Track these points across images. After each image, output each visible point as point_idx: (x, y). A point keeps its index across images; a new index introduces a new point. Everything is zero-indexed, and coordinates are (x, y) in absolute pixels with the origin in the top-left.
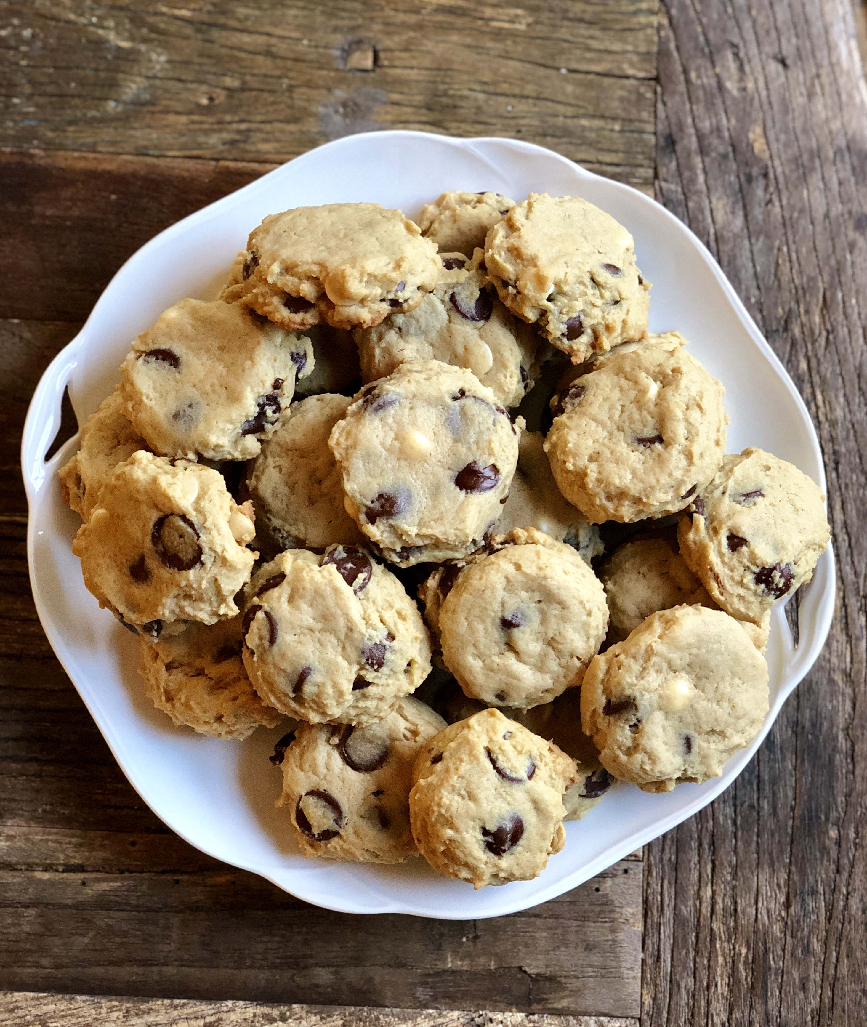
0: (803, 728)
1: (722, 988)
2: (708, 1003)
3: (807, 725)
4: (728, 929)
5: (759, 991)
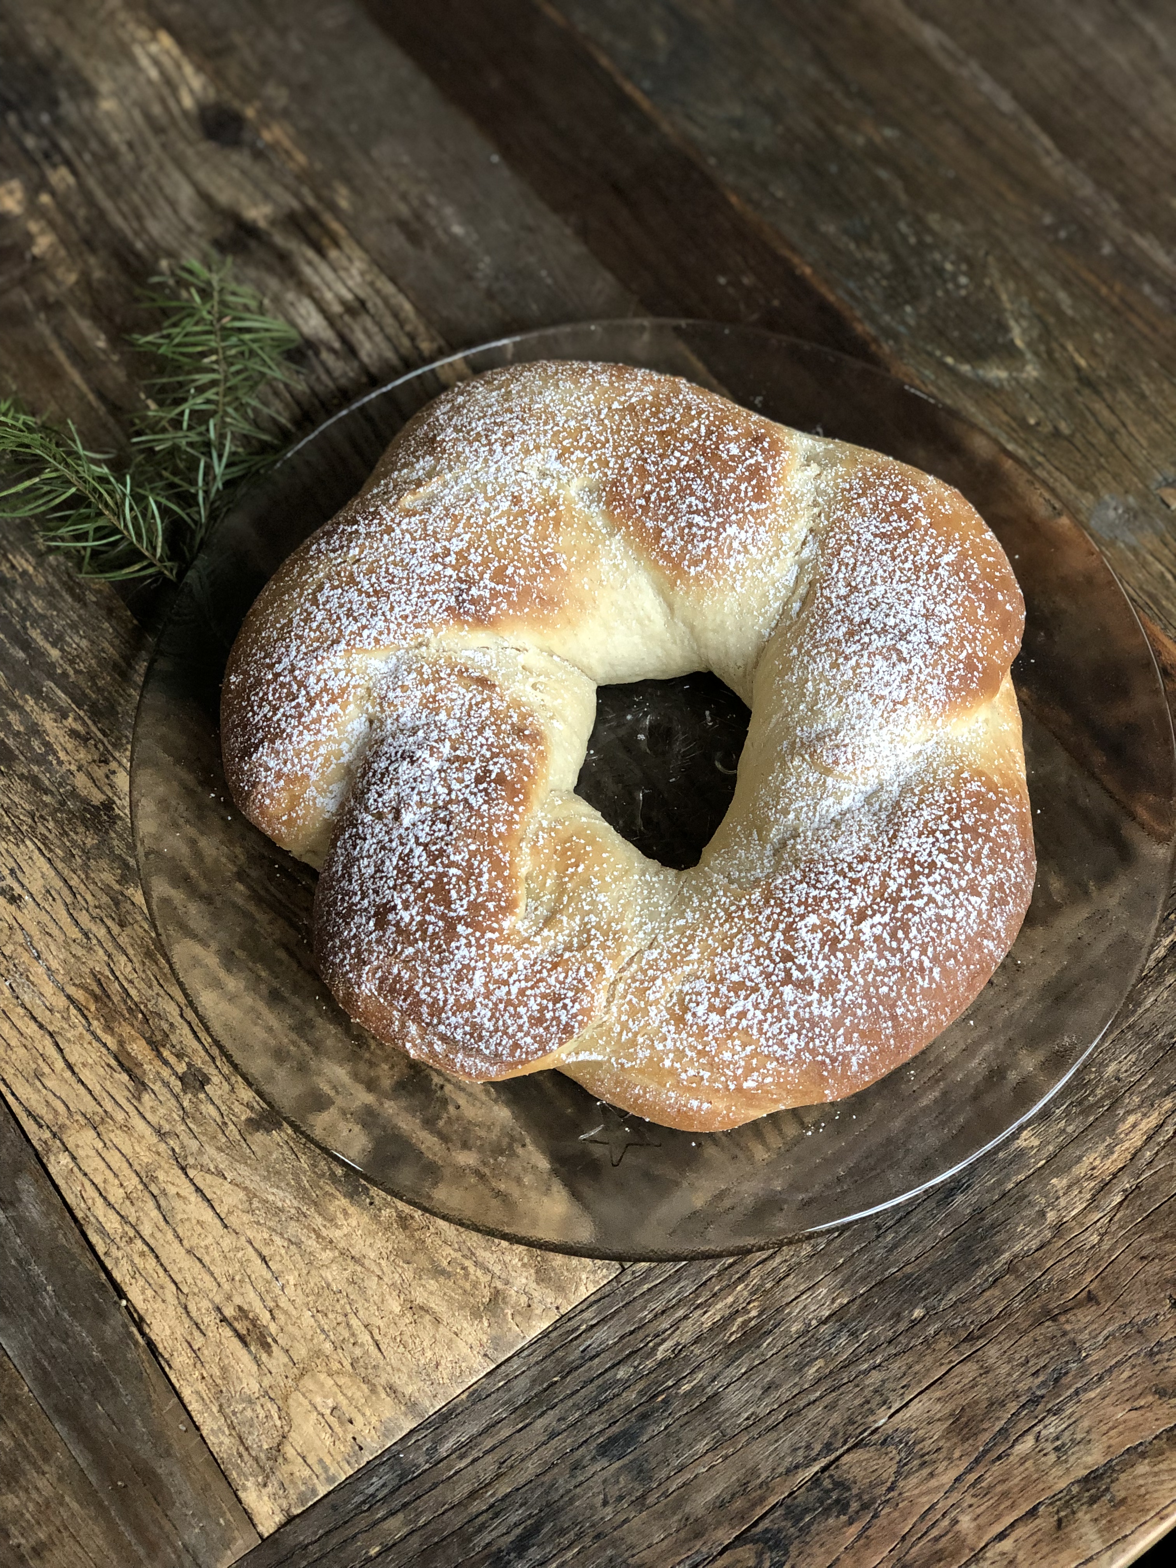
0: (982, 1219)
1: (709, 1319)
2: (686, 1317)
3: (988, 1221)
4: (762, 1285)
5: (732, 1352)
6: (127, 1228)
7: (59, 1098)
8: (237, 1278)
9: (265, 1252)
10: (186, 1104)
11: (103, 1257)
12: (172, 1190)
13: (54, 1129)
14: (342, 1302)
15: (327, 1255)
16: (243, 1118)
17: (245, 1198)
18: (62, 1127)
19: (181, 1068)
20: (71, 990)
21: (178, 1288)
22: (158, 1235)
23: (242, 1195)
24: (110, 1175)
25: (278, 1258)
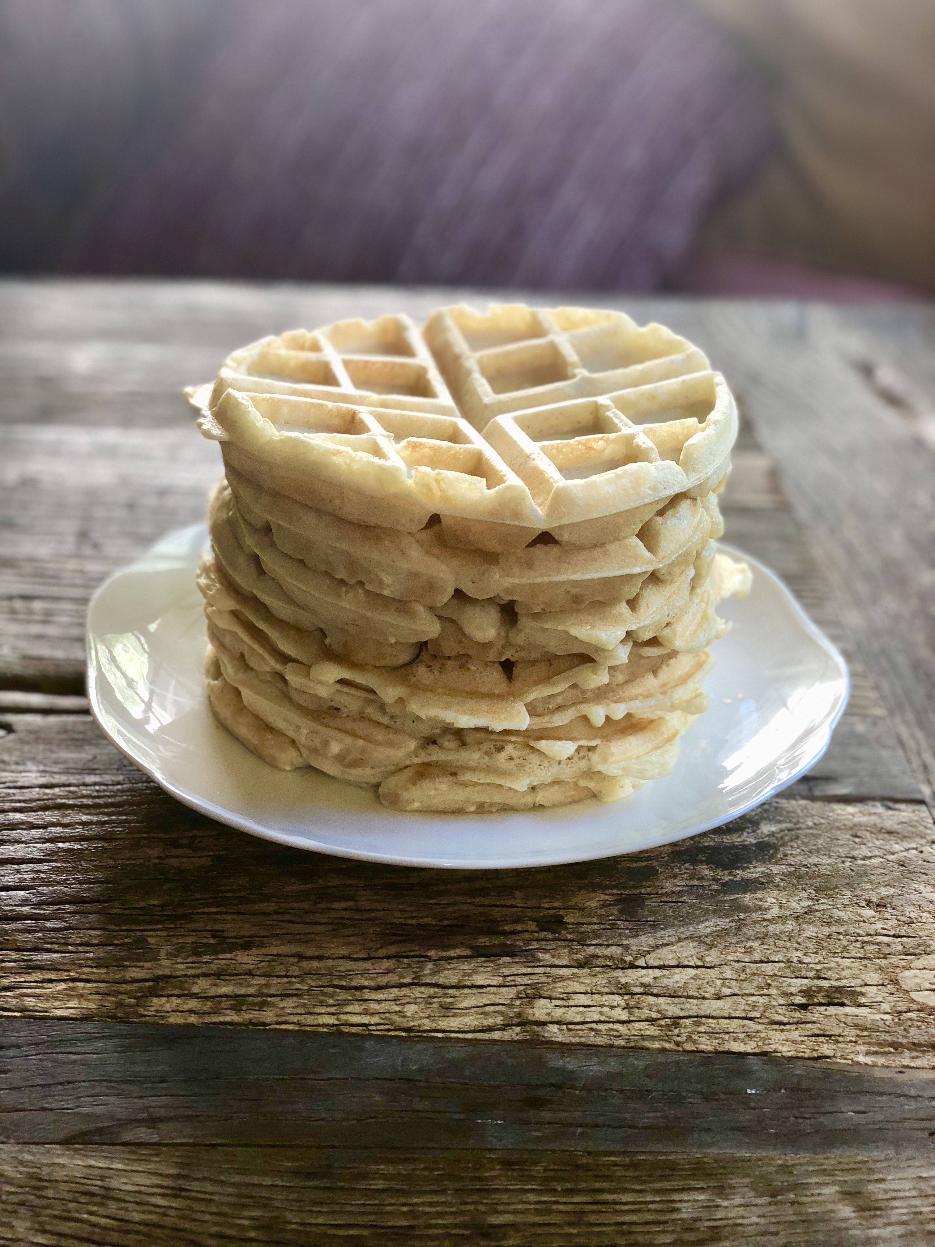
6: (662, 1023)
7: (486, 1005)
8: (769, 981)
9: (757, 957)
10: (569, 936)
11: (680, 1049)
12: (648, 980)
13: (516, 1021)
14: (841, 937)
15: (790, 925)
16: (615, 912)
17: (696, 944)
18: (519, 1015)
19: (532, 926)
20: (381, 953)
21: (751, 1019)
22: (688, 1006)
23: (691, 945)
24: (599, 1009)
25: (769, 952)
